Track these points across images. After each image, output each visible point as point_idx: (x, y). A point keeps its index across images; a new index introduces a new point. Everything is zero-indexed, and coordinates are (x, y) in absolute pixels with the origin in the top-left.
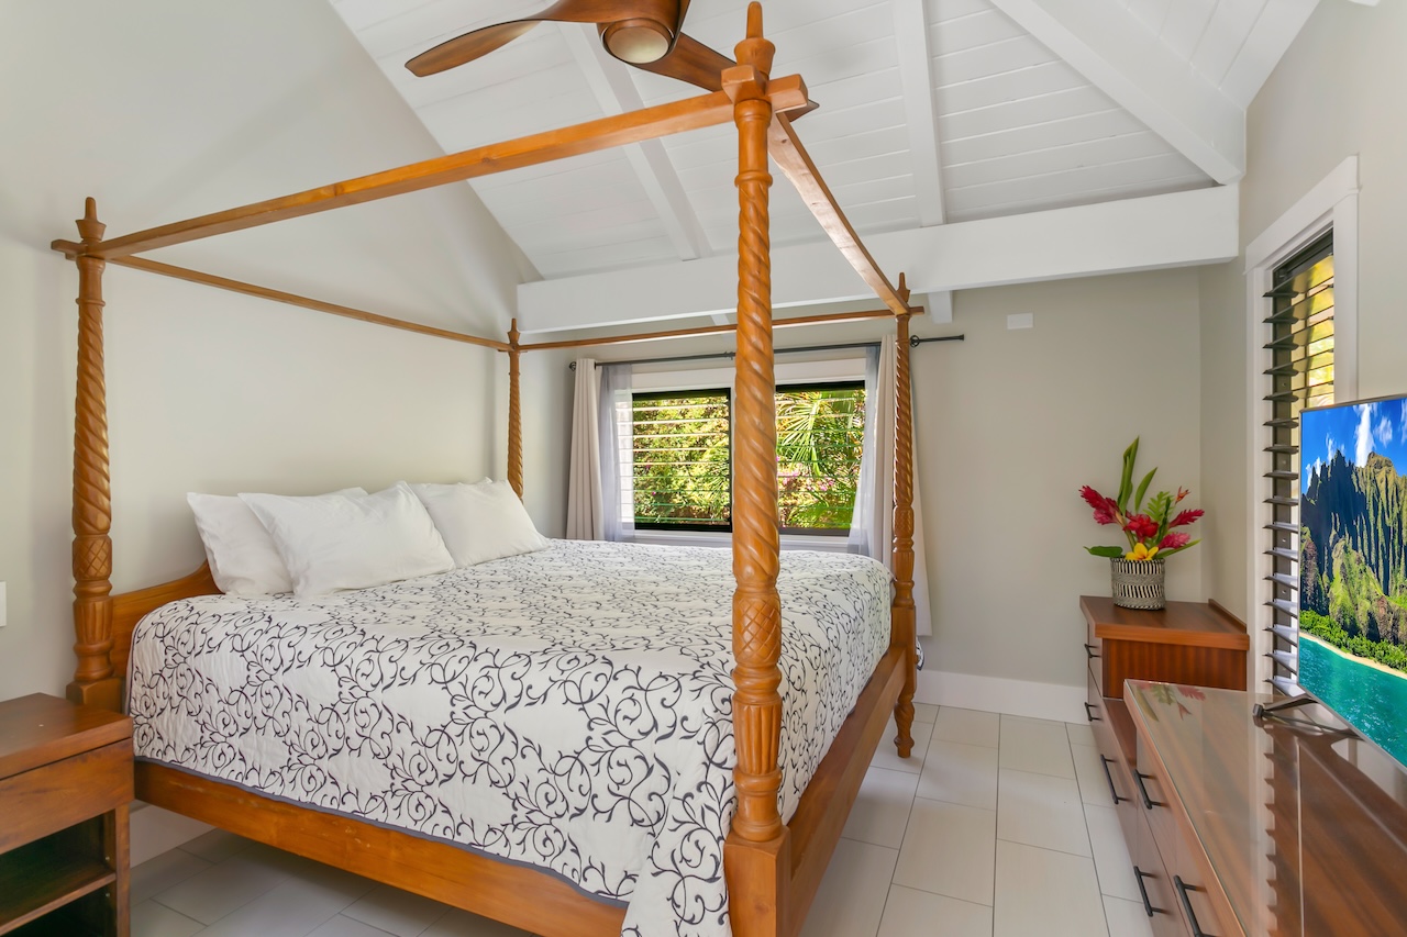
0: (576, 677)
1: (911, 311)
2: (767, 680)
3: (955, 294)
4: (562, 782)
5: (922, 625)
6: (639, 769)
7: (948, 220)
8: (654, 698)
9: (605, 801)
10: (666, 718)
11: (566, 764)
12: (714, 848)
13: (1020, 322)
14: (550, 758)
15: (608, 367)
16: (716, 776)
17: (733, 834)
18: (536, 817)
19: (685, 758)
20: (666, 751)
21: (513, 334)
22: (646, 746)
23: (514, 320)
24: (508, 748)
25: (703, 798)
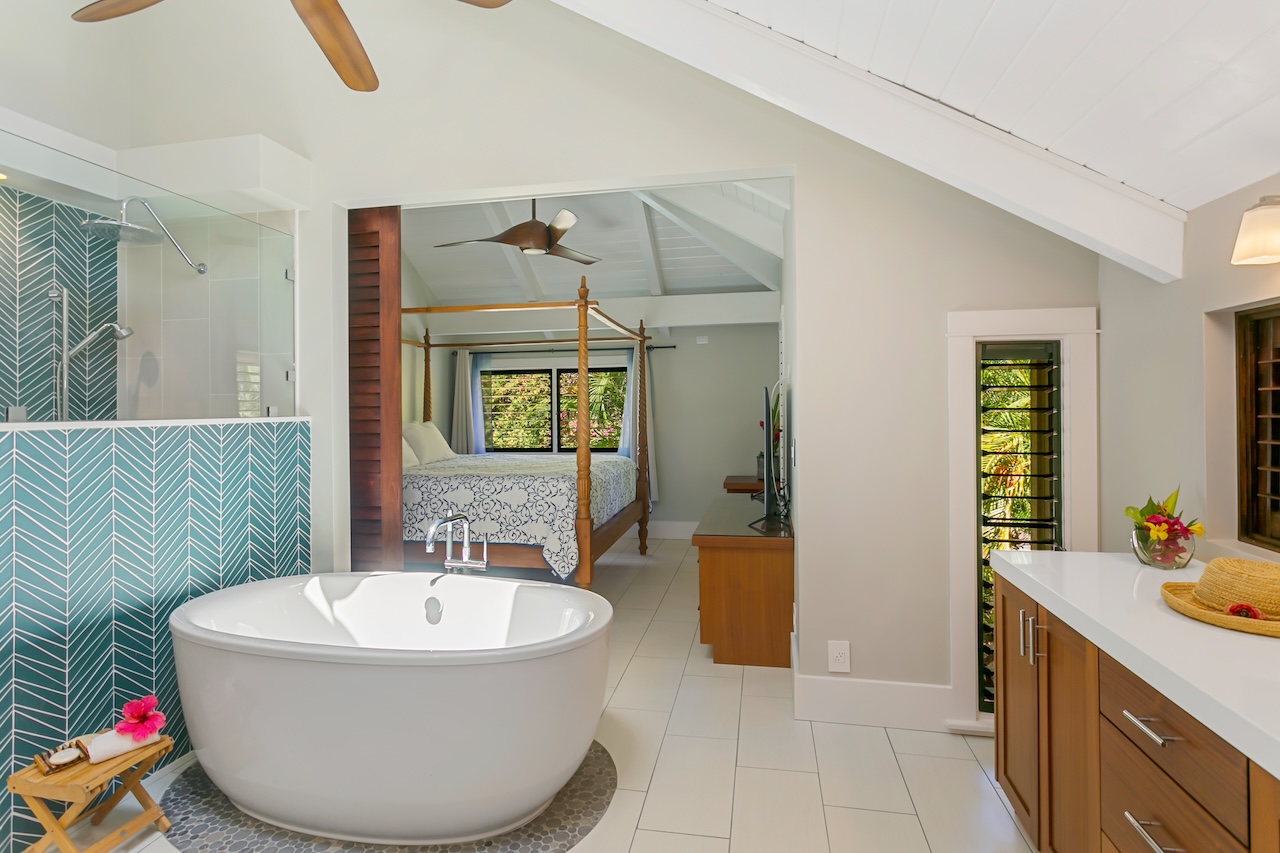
0: (523, 481)
1: (645, 338)
2: (587, 472)
3: (671, 328)
4: (519, 515)
5: (654, 495)
6: (546, 506)
7: (666, 292)
8: (550, 485)
9: (535, 517)
10: (554, 490)
11: (520, 508)
12: (571, 522)
13: (702, 341)
14: (514, 508)
15: (477, 356)
16: (571, 504)
17: (577, 518)
18: (509, 528)
19: (561, 501)
20: (554, 500)
21: (427, 337)
22: (548, 499)
23: (427, 330)
24: (498, 506)
25: (568, 510)
